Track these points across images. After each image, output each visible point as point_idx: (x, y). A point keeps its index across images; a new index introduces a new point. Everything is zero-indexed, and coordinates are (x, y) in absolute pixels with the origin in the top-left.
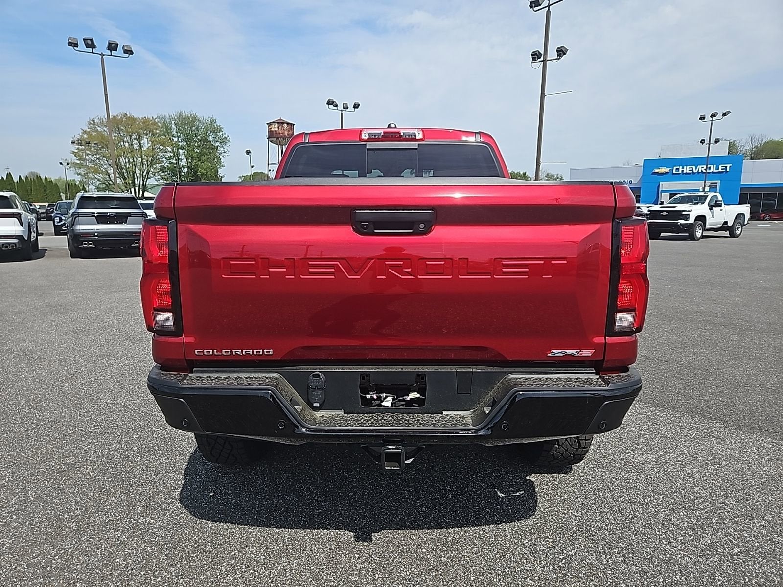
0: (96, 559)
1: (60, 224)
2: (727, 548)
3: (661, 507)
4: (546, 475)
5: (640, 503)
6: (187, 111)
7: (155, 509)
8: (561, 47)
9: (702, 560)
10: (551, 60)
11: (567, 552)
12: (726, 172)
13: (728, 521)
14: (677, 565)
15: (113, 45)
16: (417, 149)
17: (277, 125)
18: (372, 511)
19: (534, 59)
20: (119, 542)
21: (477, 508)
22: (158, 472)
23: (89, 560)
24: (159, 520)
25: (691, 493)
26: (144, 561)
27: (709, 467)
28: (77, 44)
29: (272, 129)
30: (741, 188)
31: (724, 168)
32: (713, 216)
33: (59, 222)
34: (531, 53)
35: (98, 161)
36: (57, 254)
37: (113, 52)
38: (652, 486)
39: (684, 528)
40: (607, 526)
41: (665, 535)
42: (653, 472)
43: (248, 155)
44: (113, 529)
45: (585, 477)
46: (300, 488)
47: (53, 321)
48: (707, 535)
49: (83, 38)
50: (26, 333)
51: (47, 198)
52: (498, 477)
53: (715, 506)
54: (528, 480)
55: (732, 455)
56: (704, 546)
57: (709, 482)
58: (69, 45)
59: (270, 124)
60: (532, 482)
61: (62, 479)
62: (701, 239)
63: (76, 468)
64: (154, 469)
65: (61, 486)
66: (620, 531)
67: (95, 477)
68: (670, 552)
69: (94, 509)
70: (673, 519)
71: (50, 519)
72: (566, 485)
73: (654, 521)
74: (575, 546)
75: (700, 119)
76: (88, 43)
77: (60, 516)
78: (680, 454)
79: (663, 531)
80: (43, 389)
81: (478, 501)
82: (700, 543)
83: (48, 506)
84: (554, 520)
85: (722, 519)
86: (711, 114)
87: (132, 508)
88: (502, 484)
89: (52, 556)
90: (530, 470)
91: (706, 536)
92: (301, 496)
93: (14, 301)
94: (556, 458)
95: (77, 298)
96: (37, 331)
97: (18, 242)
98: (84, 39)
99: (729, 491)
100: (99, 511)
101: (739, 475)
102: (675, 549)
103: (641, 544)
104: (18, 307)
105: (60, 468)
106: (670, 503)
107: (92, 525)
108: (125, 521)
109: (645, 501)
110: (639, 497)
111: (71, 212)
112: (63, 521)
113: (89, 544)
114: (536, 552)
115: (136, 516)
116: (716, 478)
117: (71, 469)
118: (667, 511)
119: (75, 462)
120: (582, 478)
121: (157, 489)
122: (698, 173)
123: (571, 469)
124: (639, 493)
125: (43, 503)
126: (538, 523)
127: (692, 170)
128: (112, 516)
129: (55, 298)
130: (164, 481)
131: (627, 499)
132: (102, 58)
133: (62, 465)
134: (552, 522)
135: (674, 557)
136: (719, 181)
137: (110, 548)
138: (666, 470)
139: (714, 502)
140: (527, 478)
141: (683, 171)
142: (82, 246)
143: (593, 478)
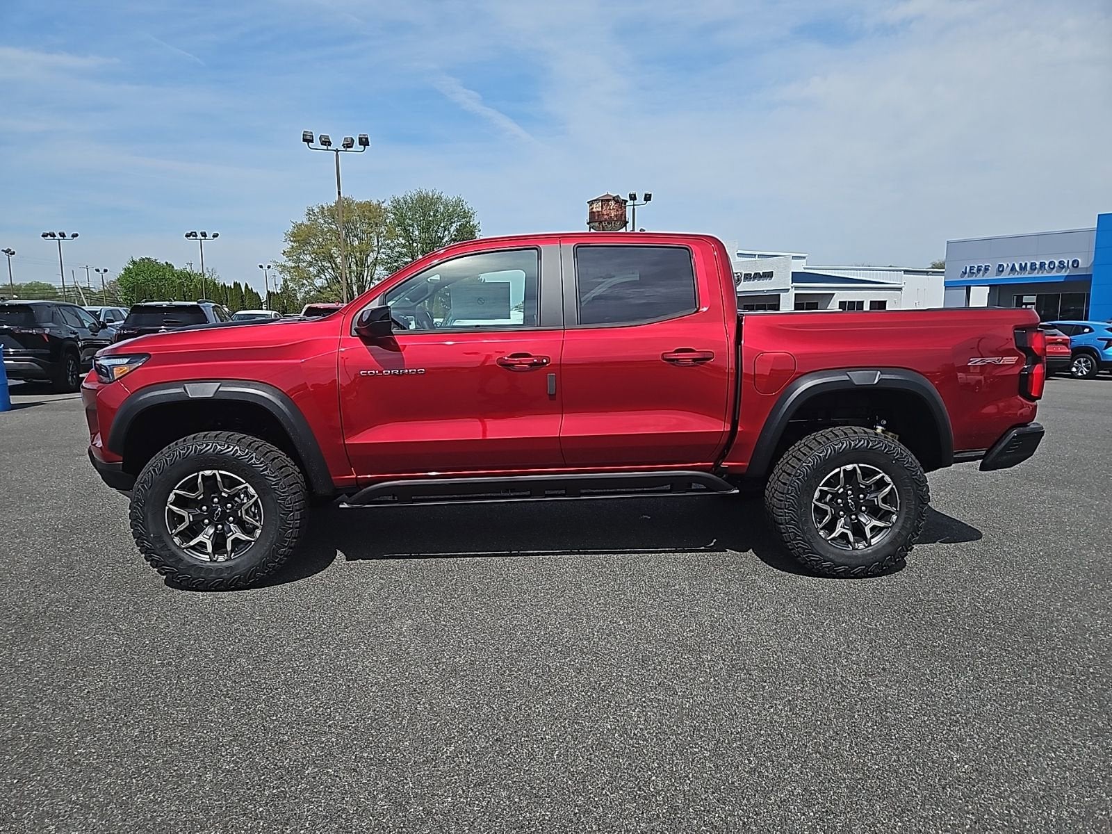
17: (600, 203)
28: (312, 141)
29: (594, 210)
49: (319, 135)
59: (591, 203)
76: (323, 140)
132: (337, 153)
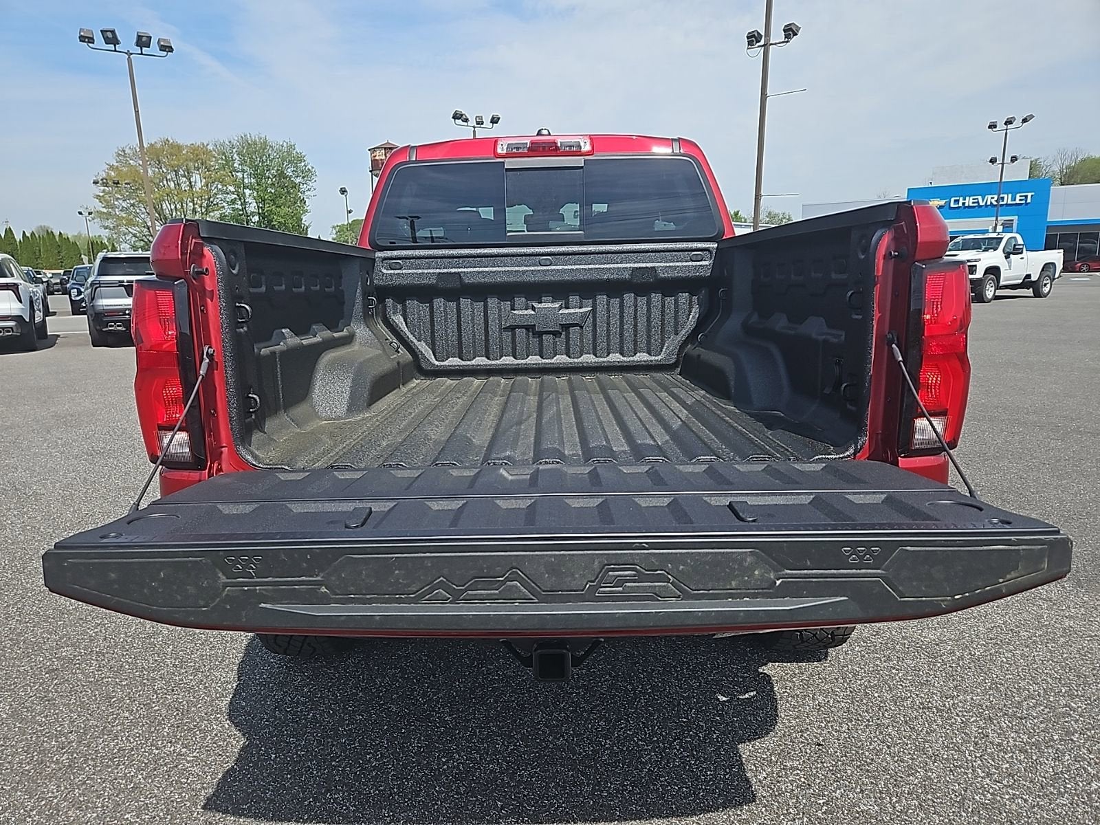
0: (95, 815)
1: (78, 298)
2: (1082, 782)
3: (971, 714)
4: (789, 664)
5: (937, 709)
6: (254, 134)
7: (190, 729)
8: (790, 24)
9: (1042, 803)
10: (775, 44)
11: (830, 793)
12: (1027, 204)
13: (1077, 735)
14: (1005, 812)
15: (144, 39)
16: (582, 167)
17: (383, 151)
18: (523, 729)
19: (750, 43)
20: (132, 785)
21: (685, 720)
22: (198, 670)
23: (83, 817)
24: (194, 748)
25: (1015, 690)
26: (169, 817)
27: (1039, 646)
28: (93, 39)
29: (377, 158)
30: (1048, 227)
31: (1024, 198)
32: (1010, 267)
33: (78, 296)
34: (746, 35)
35: (132, 208)
36: (73, 341)
37: (144, 49)
38: (953, 680)
39: (1009, 749)
40: (889, 747)
41: (981, 761)
42: (954, 658)
43: (344, 196)
44: (123, 764)
45: (850, 667)
46: (412, 691)
47: (59, 439)
48: (1048, 760)
49: (102, 29)
50: (18, 457)
51: (62, 262)
52: (715, 670)
53: (1054, 711)
54: (762, 673)
55: (1072, 627)
56: (1044, 779)
57: (1041, 671)
58: (80, 41)
59: (373, 150)
60: (768, 676)
61: (52, 684)
62: (992, 301)
63: (75, 664)
64: (192, 664)
65: (50, 695)
66: (910, 756)
67: (103, 678)
68: (991, 791)
69: (97, 732)
70: (991, 735)
71: (29, 748)
72: (820, 681)
73: (962, 738)
74: (842, 782)
75: (990, 127)
76: (107, 37)
77: (45, 744)
78: (993, 628)
79: (978, 755)
80: (36, 541)
81: (686, 708)
82: (1038, 773)
83: (27, 728)
84: (806, 739)
85: (1068, 733)
86: (1005, 120)
87: (155, 729)
88: (722, 680)
89: (26, 811)
90: (765, 658)
91: (1046, 762)
92: (413, 704)
93: (7, 410)
94: (805, 640)
95: (96, 404)
96: (35, 453)
97: (16, 325)
98: (101, 31)
99: (1074, 685)
100: (104, 734)
101: (1087, 660)
102: (998, 784)
103: (945, 777)
104: (11, 419)
105: (50, 665)
106: (984, 707)
107: (92, 758)
108: (143, 750)
109: (944, 705)
110: (936, 698)
111: (90, 280)
112: (49, 752)
113: (86, 789)
114: (779, 794)
115: (160, 743)
116: (1051, 664)
117: (67, 666)
118: (981, 720)
119: (74, 656)
120: (846, 669)
121: (194, 697)
122: (986, 206)
123: (826, 654)
124: (935, 692)
125: (19, 723)
126: (781, 745)
127: (978, 202)
128: (124, 743)
129: (65, 405)
130: (205, 683)
131: (918, 702)
132: (129, 57)
133: (54, 660)
134: (802, 742)
135: (998, 798)
136: (1017, 217)
137: (117, 796)
138: (973, 653)
139: (1053, 705)
140: (760, 670)
141: (964, 204)
142: (107, 329)
143: (862, 668)
